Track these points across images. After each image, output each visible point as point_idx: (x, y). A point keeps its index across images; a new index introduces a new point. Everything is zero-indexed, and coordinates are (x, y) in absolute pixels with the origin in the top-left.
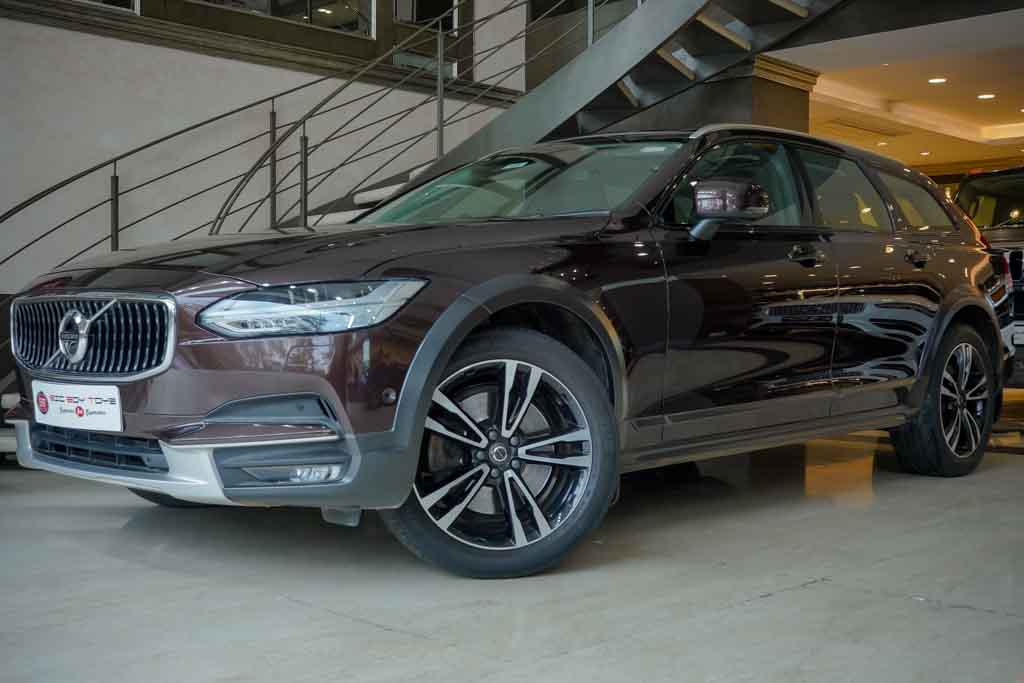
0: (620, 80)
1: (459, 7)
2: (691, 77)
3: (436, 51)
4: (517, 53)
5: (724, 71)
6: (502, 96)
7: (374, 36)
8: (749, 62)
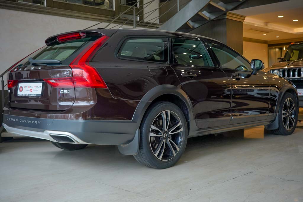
0: (188, 21)
1: (139, 2)
2: (208, 19)
3: (133, 13)
4: (157, 13)
5: (218, 17)
6: (154, 26)
7: (114, 9)
8: (225, 14)
